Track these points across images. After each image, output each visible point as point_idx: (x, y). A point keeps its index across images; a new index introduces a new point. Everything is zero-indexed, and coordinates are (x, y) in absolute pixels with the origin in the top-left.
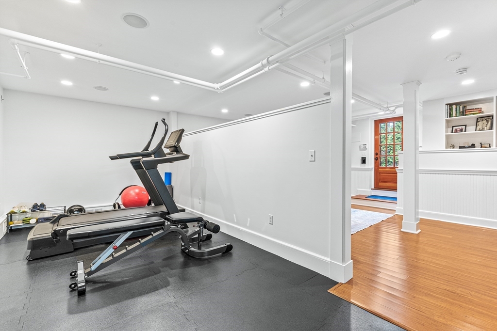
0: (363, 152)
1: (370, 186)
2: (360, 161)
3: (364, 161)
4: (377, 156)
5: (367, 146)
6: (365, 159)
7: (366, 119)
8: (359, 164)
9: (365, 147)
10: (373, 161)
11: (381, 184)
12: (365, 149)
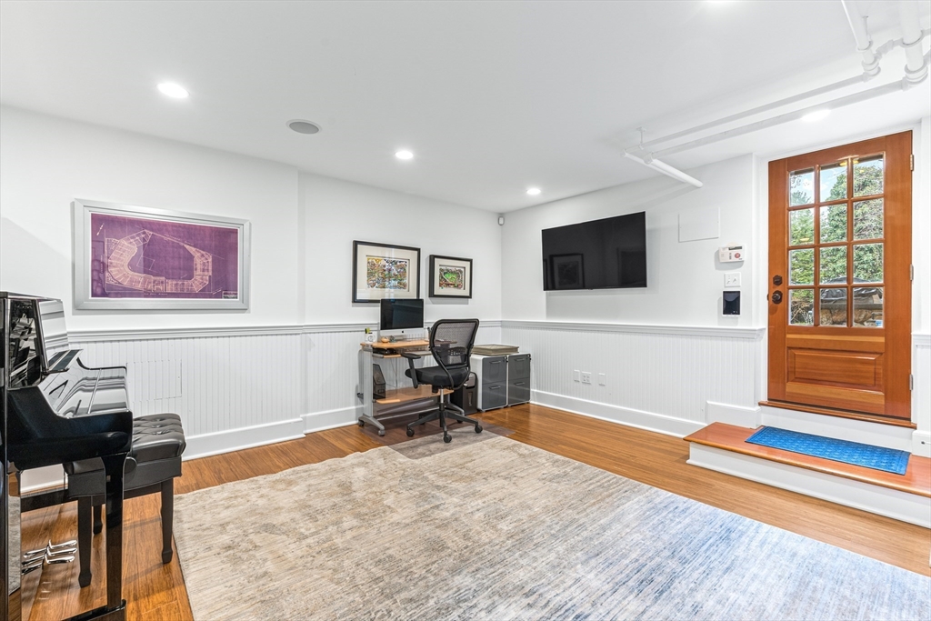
0: (728, 273)
1: (756, 394)
2: (718, 304)
3: (731, 304)
4: (779, 288)
5: (744, 254)
6: (738, 299)
7: (742, 158)
8: (713, 317)
9: (737, 256)
10: (764, 305)
11: (793, 388)
12: (737, 262)
